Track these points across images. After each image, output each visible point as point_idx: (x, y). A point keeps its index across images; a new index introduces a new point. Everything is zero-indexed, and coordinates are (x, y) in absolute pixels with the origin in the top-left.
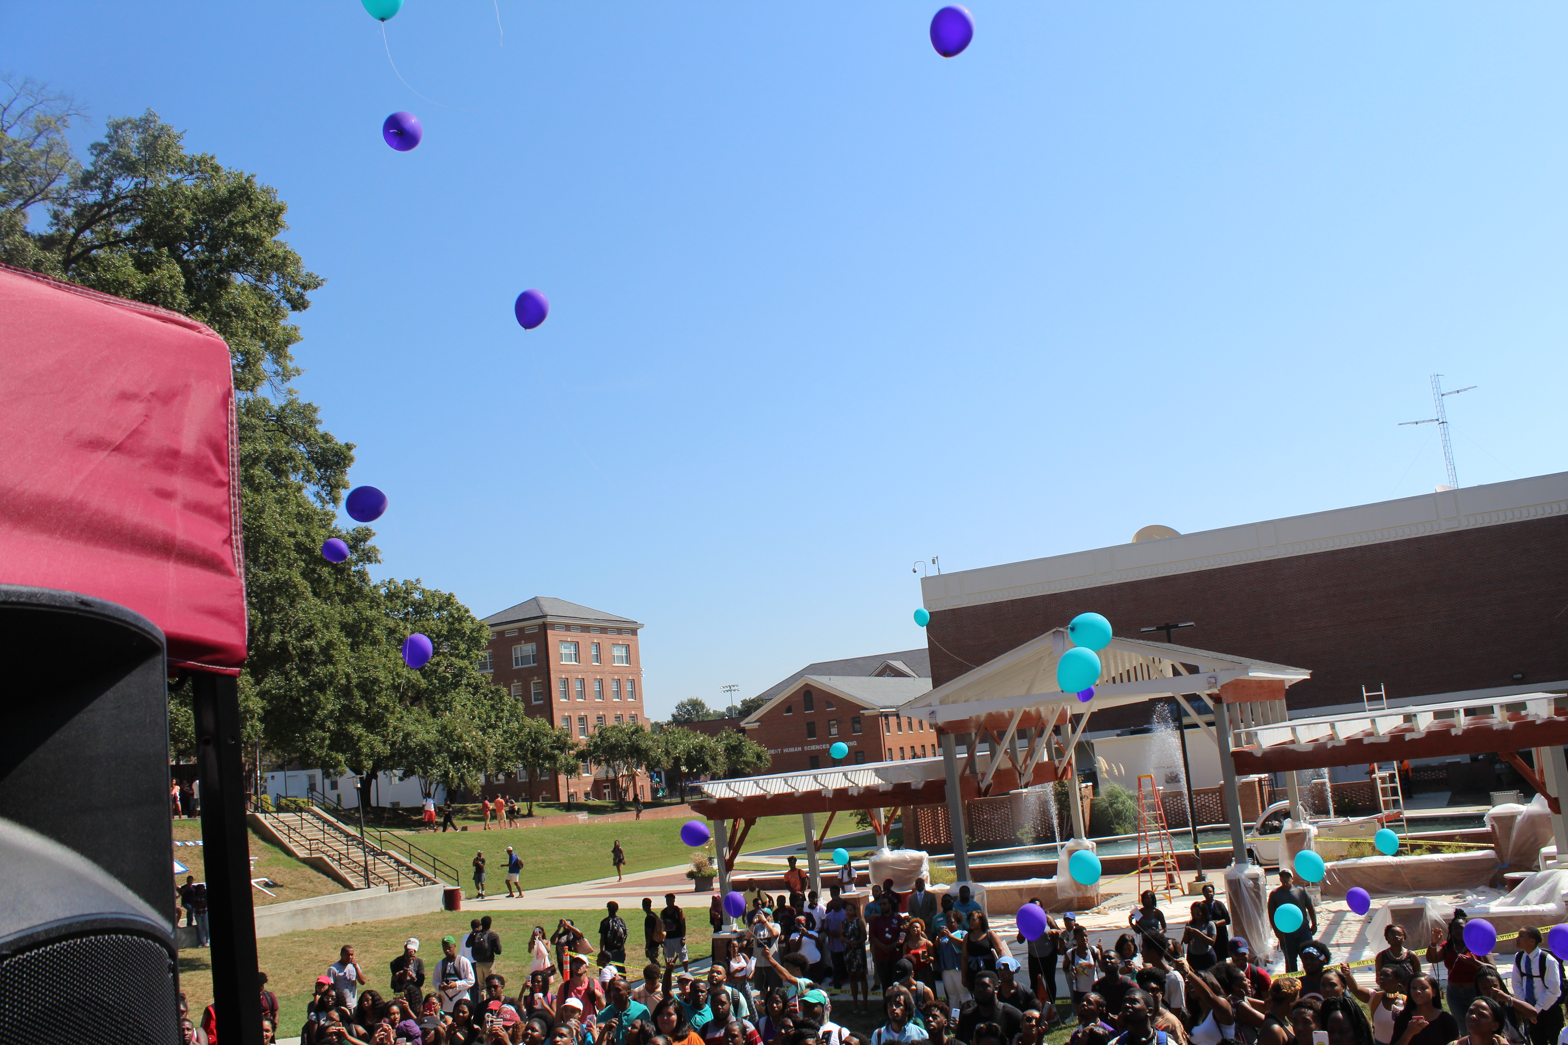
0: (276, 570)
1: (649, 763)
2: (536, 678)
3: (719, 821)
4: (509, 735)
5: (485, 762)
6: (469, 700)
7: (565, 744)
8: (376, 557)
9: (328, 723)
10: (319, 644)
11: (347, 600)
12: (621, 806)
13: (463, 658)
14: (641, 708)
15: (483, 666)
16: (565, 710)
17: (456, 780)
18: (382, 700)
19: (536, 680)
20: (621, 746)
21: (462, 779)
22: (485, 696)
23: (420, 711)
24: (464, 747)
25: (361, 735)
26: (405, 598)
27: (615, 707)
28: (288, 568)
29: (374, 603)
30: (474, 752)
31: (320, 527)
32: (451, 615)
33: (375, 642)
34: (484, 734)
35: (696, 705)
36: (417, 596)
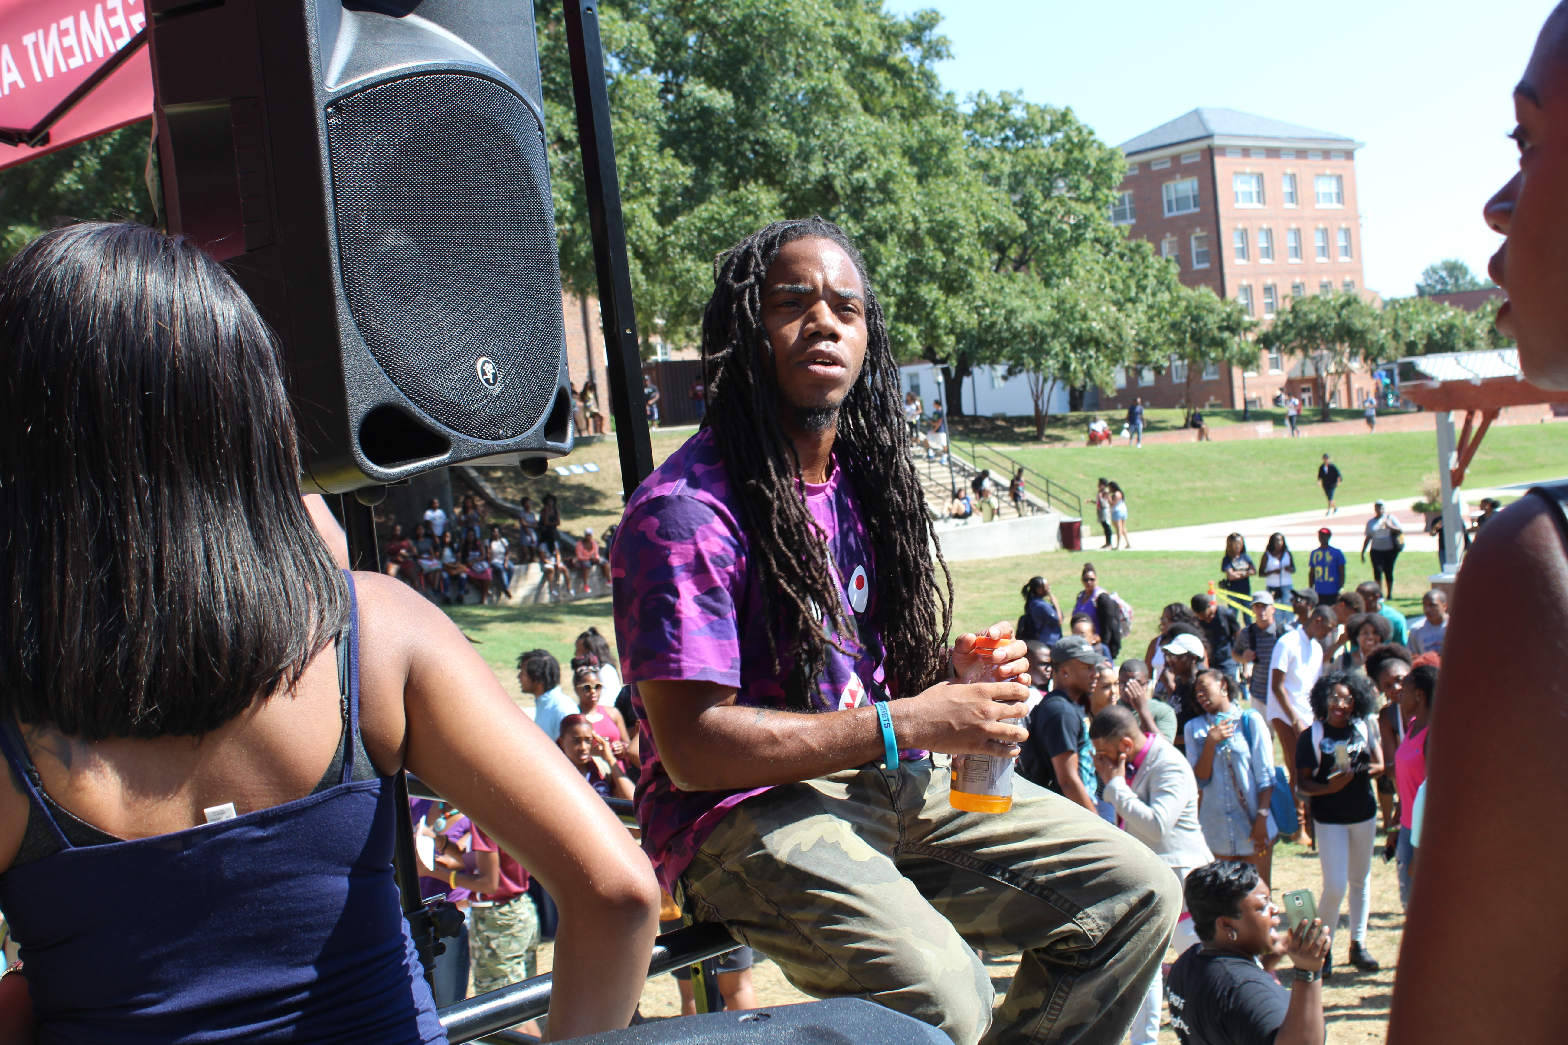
0: (811, 75)
1: (1367, 350)
2: (1198, 230)
3: (1443, 414)
4: (1155, 312)
5: (1120, 350)
6: (1098, 262)
7: (1239, 324)
8: (947, 50)
9: (892, 285)
10: (874, 176)
11: (910, 115)
12: (1325, 415)
13: (1087, 201)
14: (1359, 271)
15: (1119, 215)
16: (1242, 276)
17: (1081, 376)
18: (963, 250)
19: (1198, 232)
20: (1325, 325)
21: (1088, 374)
22: (1122, 256)
23: (1027, 279)
24: (1090, 330)
25: (937, 300)
26: (1000, 117)
27: (1320, 270)
28: (826, 70)
29: (949, 116)
30: (1103, 335)
31: (866, 12)
32: (1069, 139)
33: (949, 172)
34: (1119, 310)
35: (1454, 269)
36: (1018, 113)
